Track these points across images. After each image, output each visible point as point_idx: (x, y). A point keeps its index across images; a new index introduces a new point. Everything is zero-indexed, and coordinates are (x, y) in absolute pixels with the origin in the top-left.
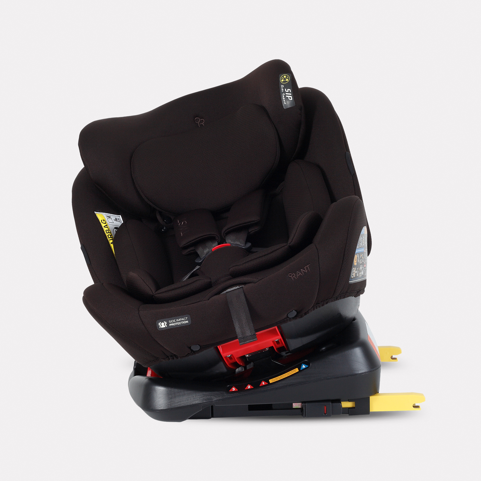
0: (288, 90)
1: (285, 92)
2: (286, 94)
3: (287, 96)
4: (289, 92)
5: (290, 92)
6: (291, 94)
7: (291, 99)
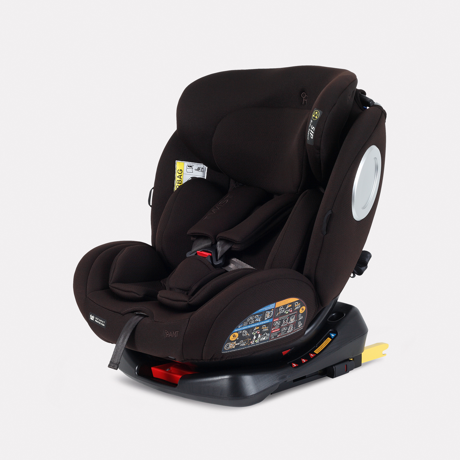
0: (313, 127)
1: (311, 129)
2: (311, 131)
3: (311, 133)
4: (312, 130)
5: (314, 130)
6: (313, 133)
7: (312, 138)
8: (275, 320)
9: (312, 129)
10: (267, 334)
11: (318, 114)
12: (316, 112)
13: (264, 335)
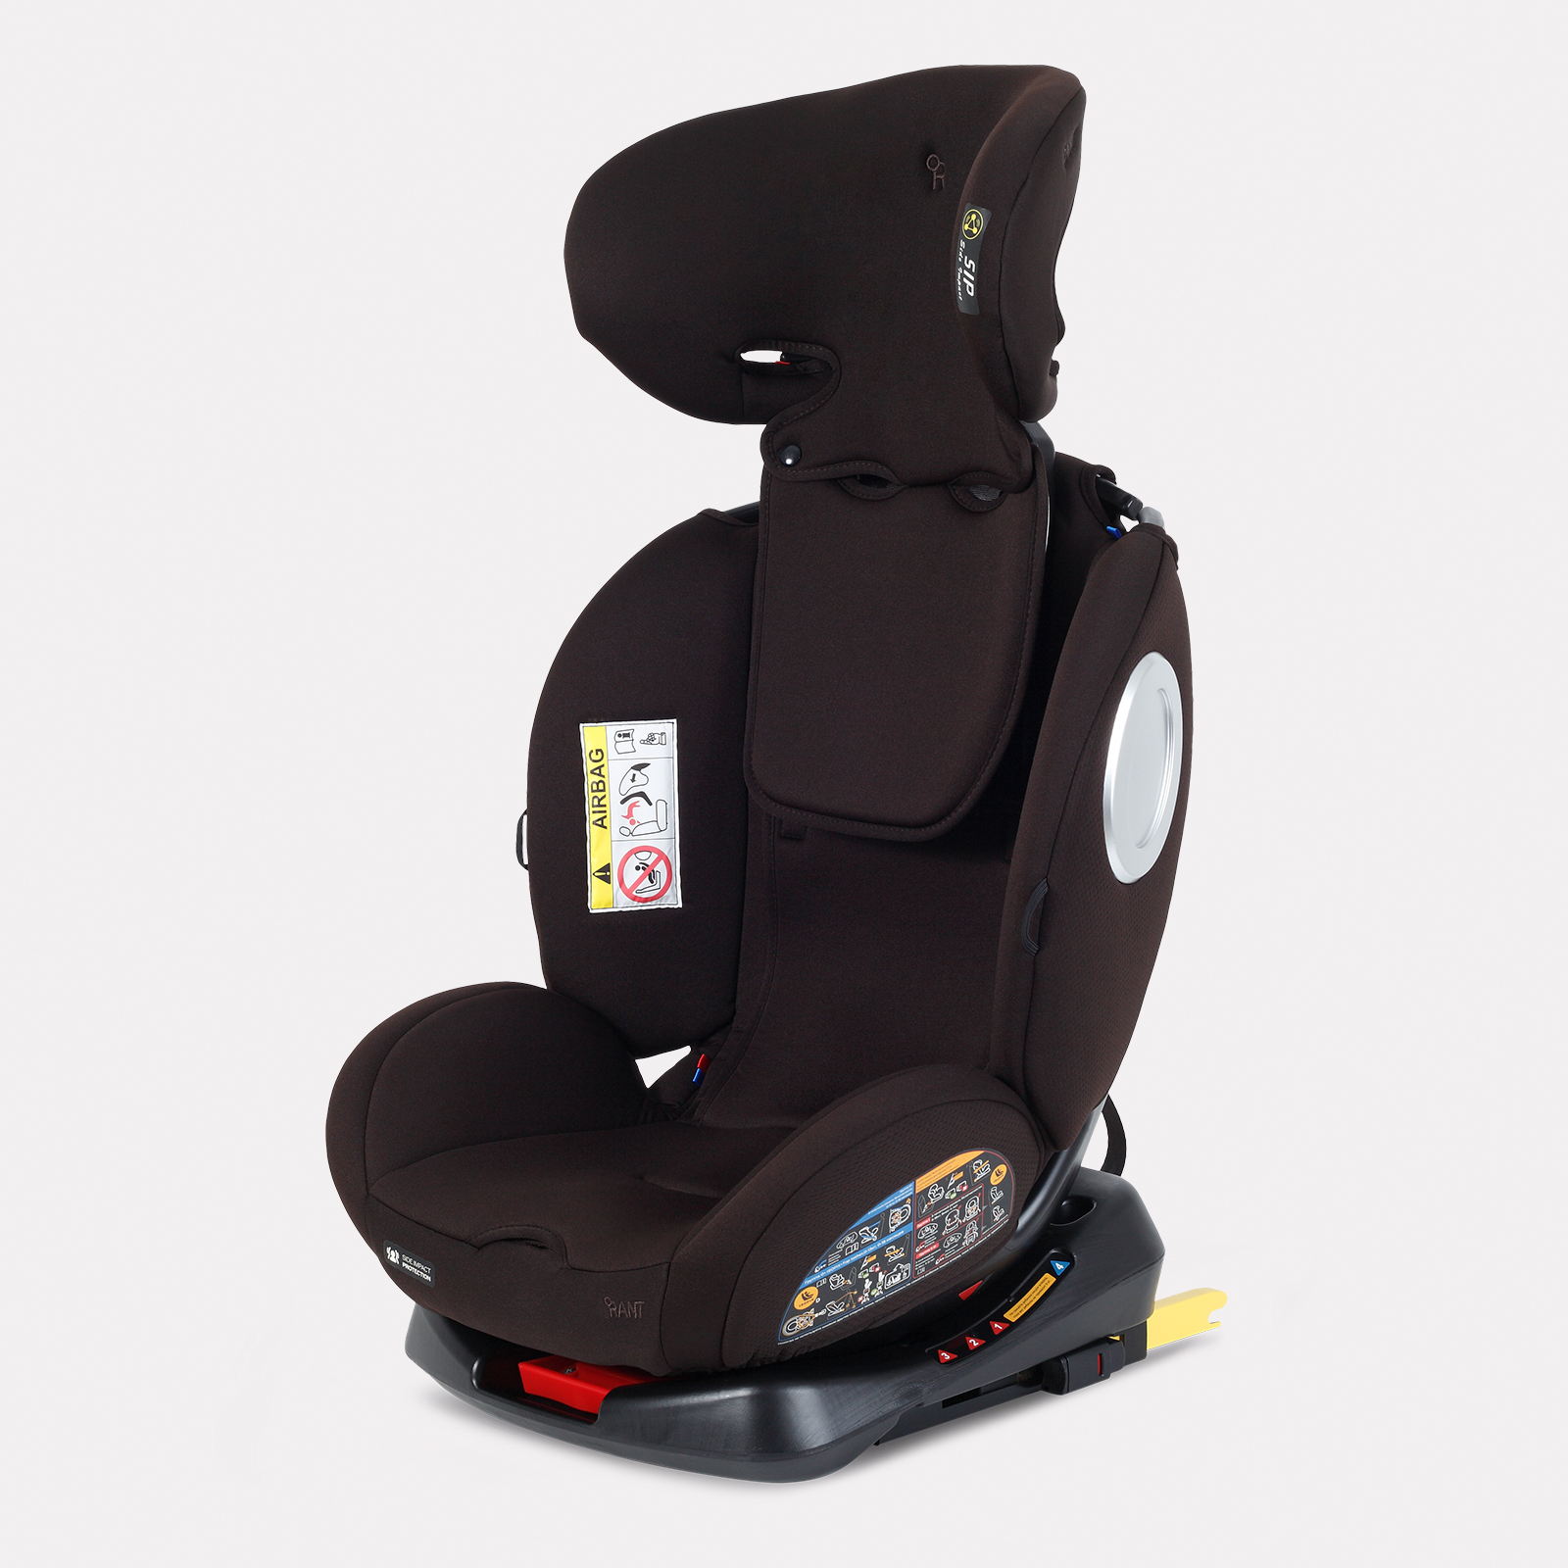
6: (972, 278)
7: (972, 294)
8: (919, 1226)
9: (969, 266)
10: (902, 1266)
11: (978, 221)
12: (971, 214)
13: (895, 1270)
